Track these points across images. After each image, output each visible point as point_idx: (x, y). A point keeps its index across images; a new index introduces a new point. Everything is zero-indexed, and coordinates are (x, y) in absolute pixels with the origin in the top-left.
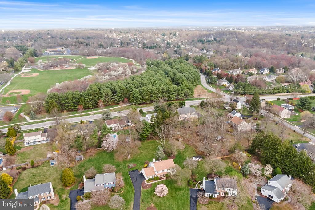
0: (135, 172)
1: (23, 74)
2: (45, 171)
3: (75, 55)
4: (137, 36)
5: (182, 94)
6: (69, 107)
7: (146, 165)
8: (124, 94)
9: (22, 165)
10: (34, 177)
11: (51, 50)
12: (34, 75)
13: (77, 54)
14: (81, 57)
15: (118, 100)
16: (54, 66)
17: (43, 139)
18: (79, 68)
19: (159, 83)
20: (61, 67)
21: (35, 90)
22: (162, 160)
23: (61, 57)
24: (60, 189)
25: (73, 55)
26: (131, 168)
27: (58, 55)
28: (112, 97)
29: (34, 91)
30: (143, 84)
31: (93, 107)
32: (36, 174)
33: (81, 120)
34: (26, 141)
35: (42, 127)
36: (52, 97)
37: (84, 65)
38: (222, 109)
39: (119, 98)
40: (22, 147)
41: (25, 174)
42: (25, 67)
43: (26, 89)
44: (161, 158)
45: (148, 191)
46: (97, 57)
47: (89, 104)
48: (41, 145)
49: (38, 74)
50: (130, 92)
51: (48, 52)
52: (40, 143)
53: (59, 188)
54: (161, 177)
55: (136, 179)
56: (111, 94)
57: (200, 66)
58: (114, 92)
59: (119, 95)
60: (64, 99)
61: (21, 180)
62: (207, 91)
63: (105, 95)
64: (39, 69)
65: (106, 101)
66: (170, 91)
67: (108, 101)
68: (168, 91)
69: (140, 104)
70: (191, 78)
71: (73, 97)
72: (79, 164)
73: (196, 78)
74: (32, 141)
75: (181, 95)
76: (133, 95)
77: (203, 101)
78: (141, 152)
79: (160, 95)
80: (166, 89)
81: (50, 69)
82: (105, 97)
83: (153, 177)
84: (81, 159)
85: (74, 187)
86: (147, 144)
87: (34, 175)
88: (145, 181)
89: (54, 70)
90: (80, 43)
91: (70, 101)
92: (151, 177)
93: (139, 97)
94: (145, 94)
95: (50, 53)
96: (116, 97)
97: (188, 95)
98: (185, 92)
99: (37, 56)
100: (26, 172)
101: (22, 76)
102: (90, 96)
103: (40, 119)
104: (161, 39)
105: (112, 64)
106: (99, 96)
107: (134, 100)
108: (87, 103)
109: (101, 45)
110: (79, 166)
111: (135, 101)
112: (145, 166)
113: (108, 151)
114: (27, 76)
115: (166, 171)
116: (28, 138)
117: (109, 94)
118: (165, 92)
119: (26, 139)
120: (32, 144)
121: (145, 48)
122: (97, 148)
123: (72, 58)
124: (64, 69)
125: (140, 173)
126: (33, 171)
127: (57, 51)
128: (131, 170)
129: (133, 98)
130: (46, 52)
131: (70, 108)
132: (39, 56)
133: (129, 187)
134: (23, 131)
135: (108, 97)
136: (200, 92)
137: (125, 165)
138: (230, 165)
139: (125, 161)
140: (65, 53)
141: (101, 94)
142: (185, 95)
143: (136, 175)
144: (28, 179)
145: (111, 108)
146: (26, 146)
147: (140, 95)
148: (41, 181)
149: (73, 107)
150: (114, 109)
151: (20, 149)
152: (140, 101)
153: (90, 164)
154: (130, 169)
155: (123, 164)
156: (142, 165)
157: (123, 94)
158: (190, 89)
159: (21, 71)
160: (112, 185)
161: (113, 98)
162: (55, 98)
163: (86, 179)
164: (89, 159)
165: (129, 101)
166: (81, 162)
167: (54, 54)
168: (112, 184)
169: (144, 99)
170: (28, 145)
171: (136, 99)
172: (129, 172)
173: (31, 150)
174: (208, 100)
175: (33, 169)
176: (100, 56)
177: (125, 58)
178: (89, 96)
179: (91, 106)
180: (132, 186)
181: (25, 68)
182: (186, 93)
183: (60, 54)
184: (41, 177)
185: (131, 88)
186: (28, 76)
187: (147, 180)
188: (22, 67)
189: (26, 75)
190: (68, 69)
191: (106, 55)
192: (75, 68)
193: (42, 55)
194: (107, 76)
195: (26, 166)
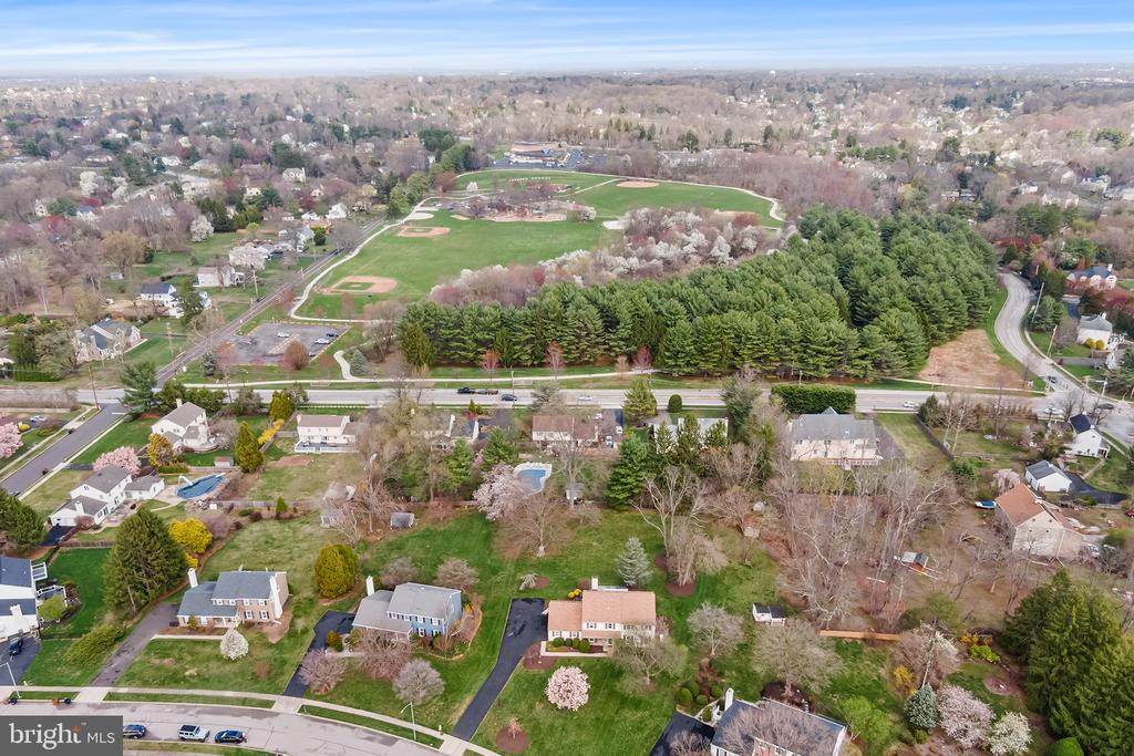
0: (533, 604)
1: (406, 228)
2: (301, 537)
3: (588, 170)
4: (844, 104)
5: (863, 357)
6: (463, 353)
7: (577, 592)
8: (645, 333)
9: (258, 505)
10: (266, 546)
11: (521, 150)
12: (437, 231)
13: (596, 167)
14: (603, 180)
15: (617, 350)
16: (502, 208)
17: (345, 441)
18: (576, 219)
19: (784, 305)
20: (522, 212)
21: (413, 282)
22: (631, 588)
23: (541, 176)
24: (305, 599)
25: (580, 170)
26: (527, 587)
27: (538, 170)
28: (599, 340)
29: (406, 286)
30: (723, 303)
31: (535, 363)
32: (274, 539)
33: (472, 401)
34: (302, 439)
35: (364, 403)
36: (417, 316)
37: (591, 211)
38: (1007, 445)
39: (622, 343)
40: (285, 454)
41: (251, 532)
42: (422, 203)
43: (391, 275)
44: (632, 583)
45: (534, 675)
46: (657, 184)
47: (521, 350)
48: (334, 457)
49: (448, 230)
50: (668, 326)
51: (513, 156)
52: (334, 450)
53: (305, 596)
54: (599, 644)
55: (521, 630)
56: (597, 327)
57: (1029, 249)
58: (611, 323)
59: (625, 333)
60: (450, 325)
61: (232, 547)
62: (998, 358)
63: (578, 328)
64: (459, 214)
65: (578, 348)
66: (809, 341)
67: (584, 350)
68: (805, 340)
69: (689, 376)
70: (936, 299)
71: (476, 323)
72: (391, 538)
73: (961, 300)
74: (317, 440)
75: (858, 362)
76: (670, 341)
77: (932, 402)
78: (591, 546)
79: (766, 352)
80: (795, 333)
81: (488, 218)
82: (578, 337)
83: (573, 638)
84: (405, 526)
85: (342, 603)
86: (625, 521)
87: (269, 541)
88: (544, 643)
89: (497, 219)
90: (623, 127)
91: (468, 334)
92: (566, 635)
93: (687, 348)
94: (710, 341)
95: (514, 161)
96: (614, 340)
97: (889, 367)
98: (877, 352)
99: (474, 170)
100: (256, 527)
101: (400, 234)
102: (532, 325)
103: (371, 376)
104: (940, 118)
105: (680, 215)
106: (559, 328)
107: (669, 358)
108: (516, 347)
109: (690, 136)
110: (390, 544)
111: (671, 362)
112: (572, 594)
113: (488, 518)
114: (413, 235)
115: (619, 627)
116: (305, 429)
117: (590, 326)
118: (788, 343)
119: (304, 433)
120: (313, 451)
121: (847, 158)
122: (466, 500)
123: (572, 183)
124: (527, 219)
125: (545, 613)
126: (273, 528)
127: (539, 154)
128: (523, 596)
129: (668, 350)
130: (508, 154)
131: (465, 358)
132: (478, 169)
133: (488, 647)
134: (314, 405)
135: (587, 335)
136: (962, 360)
137: (514, 576)
138: (882, 672)
139: (522, 563)
140: (562, 163)
141: (565, 324)
142: (877, 365)
143: (529, 617)
144: (249, 550)
145: (587, 376)
146: (296, 451)
147: (695, 342)
148: (276, 563)
149: (471, 355)
150: (595, 380)
151: (277, 459)
152: (688, 364)
153: (419, 547)
154: (521, 592)
155: (510, 568)
156: (564, 587)
157: (641, 332)
158: (906, 343)
159: (406, 215)
160: (435, 627)
161: (605, 343)
162: (426, 320)
163: (376, 590)
164: (428, 529)
165: (653, 357)
166: (401, 533)
167: (528, 165)
168: (435, 623)
169: (707, 361)
170: (302, 451)
171: (675, 356)
172: (514, 600)
173: (302, 467)
174: (958, 396)
175: (277, 523)
176: (670, 178)
177: (750, 192)
178: (525, 324)
179: (526, 357)
180: (499, 646)
181: (422, 206)
182: (884, 358)
183: (543, 166)
184: (282, 551)
185: (671, 314)
186: (419, 233)
187: (550, 643)
188: (412, 202)
189: (412, 231)
190: (540, 220)
191: (689, 176)
192: (563, 217)
193: (487, 164)
194: (636, 258)
195: (265, 512)
